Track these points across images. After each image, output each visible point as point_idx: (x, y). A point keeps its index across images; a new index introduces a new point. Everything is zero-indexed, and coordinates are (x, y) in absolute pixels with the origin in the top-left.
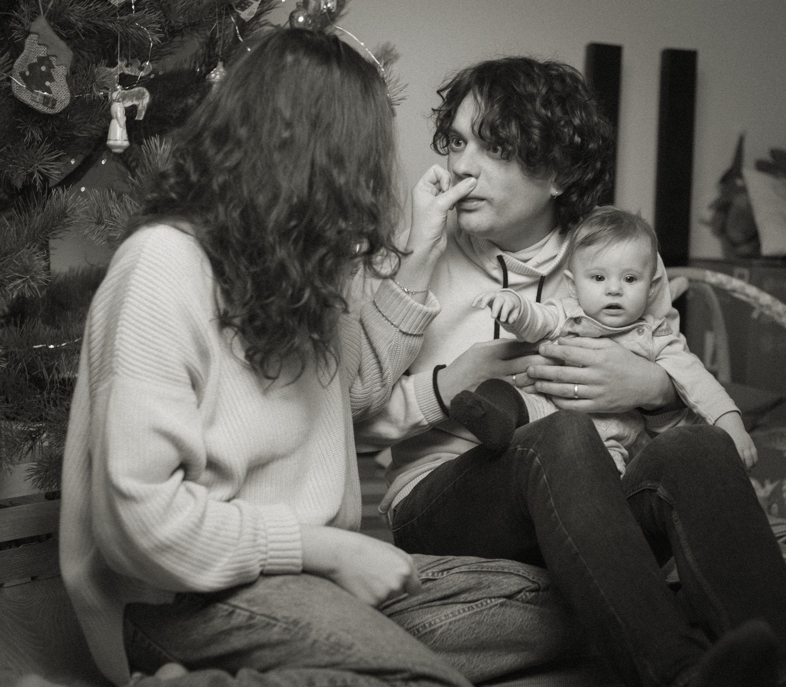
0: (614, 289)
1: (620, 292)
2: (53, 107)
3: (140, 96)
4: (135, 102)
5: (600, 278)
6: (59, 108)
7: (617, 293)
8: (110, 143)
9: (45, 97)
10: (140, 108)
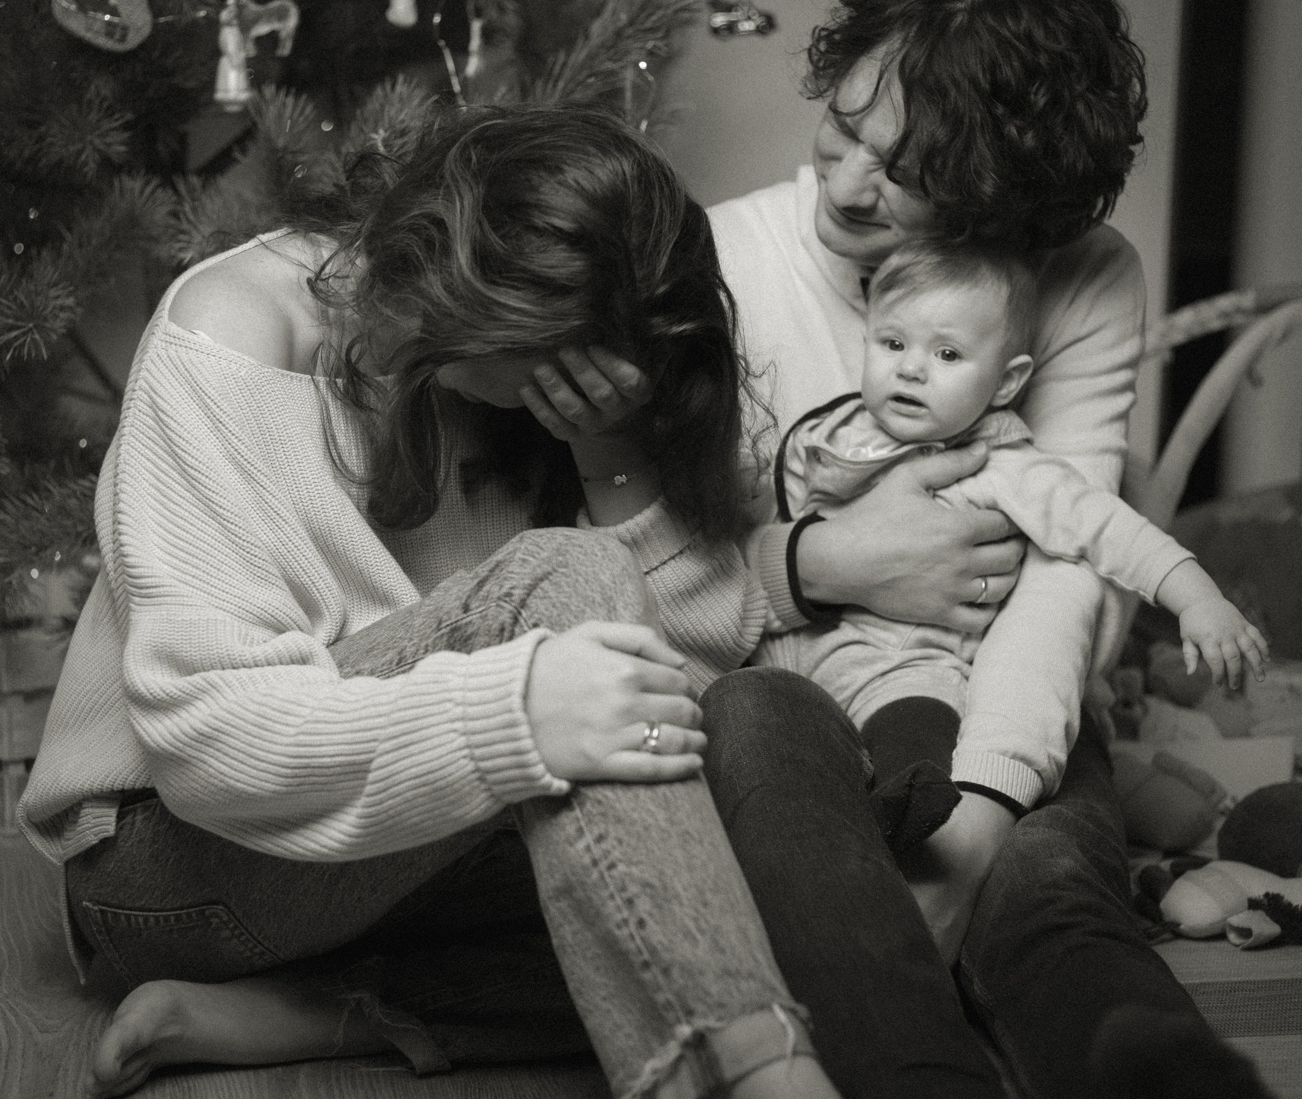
0: (910, 368)
1: (921, 376)
2: (123, 39)
3: (281, 15)
4: (276, 26)
5: (895, 346)
6: (133, 41)
7: (913, 376)
8: (220, 96)
9: (109, 23)
10: (283, 34)
